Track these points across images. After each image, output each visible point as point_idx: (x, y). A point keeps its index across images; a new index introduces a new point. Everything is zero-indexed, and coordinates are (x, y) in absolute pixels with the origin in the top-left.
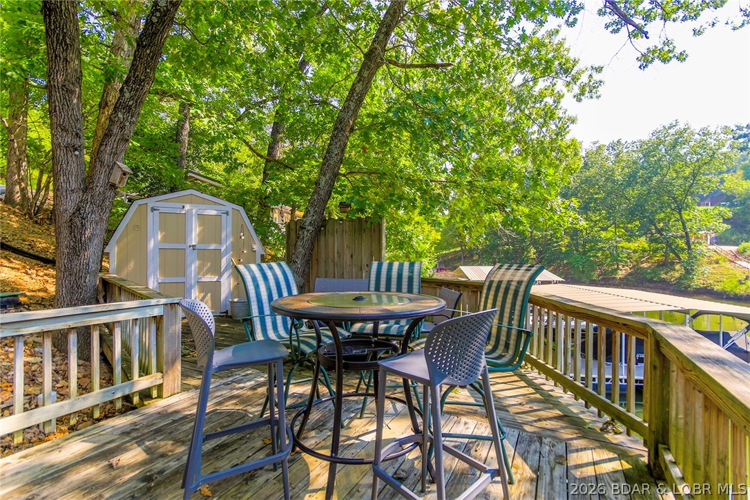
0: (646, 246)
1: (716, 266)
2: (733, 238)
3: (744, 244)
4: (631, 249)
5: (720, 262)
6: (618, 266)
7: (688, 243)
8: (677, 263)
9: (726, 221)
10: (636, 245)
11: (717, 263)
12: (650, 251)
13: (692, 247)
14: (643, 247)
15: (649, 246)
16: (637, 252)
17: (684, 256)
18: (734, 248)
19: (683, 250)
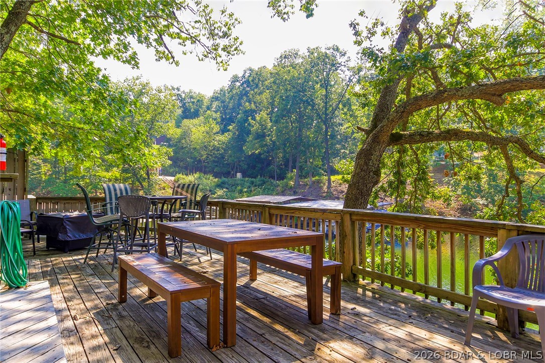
0: (118, 175)
1: (163, 191)
2: (171, 170)
3: (178, 176)
4: (106, 178)
5: (166, 188)
6: (96, 194)
7: (148, 174)
8: (140, 189)
9: (170, 158)
10: (110, 174)
11: (164, 189)
12: (121, 179)
13: (151, 177)
14: (116, 176)
15: (121, 175)
16: (111, 181)
17: (145, 184)
18: (172, 178)
19: (145, 179)
